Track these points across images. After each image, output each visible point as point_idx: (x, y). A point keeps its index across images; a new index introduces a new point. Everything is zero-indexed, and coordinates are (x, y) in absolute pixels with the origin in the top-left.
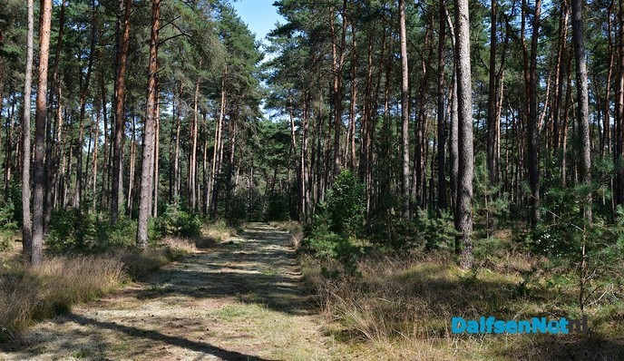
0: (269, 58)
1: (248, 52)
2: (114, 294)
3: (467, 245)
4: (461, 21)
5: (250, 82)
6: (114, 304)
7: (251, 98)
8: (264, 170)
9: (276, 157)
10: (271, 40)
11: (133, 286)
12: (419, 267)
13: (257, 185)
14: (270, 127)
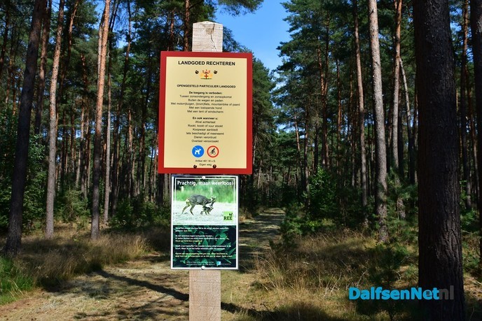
0: (279, 86)
1: (263, 83)
2: (137, 258)
3: (382, 225)
4: (375, 66)
5: (265, 105)
6: (133, 265)
7: (267, 116)
8: (281, 168)
9: (289, 158)
10: (280, 73)
11: (154, 254)
12: (348, 241)
13: (276, 180)
14: (284, 136)
